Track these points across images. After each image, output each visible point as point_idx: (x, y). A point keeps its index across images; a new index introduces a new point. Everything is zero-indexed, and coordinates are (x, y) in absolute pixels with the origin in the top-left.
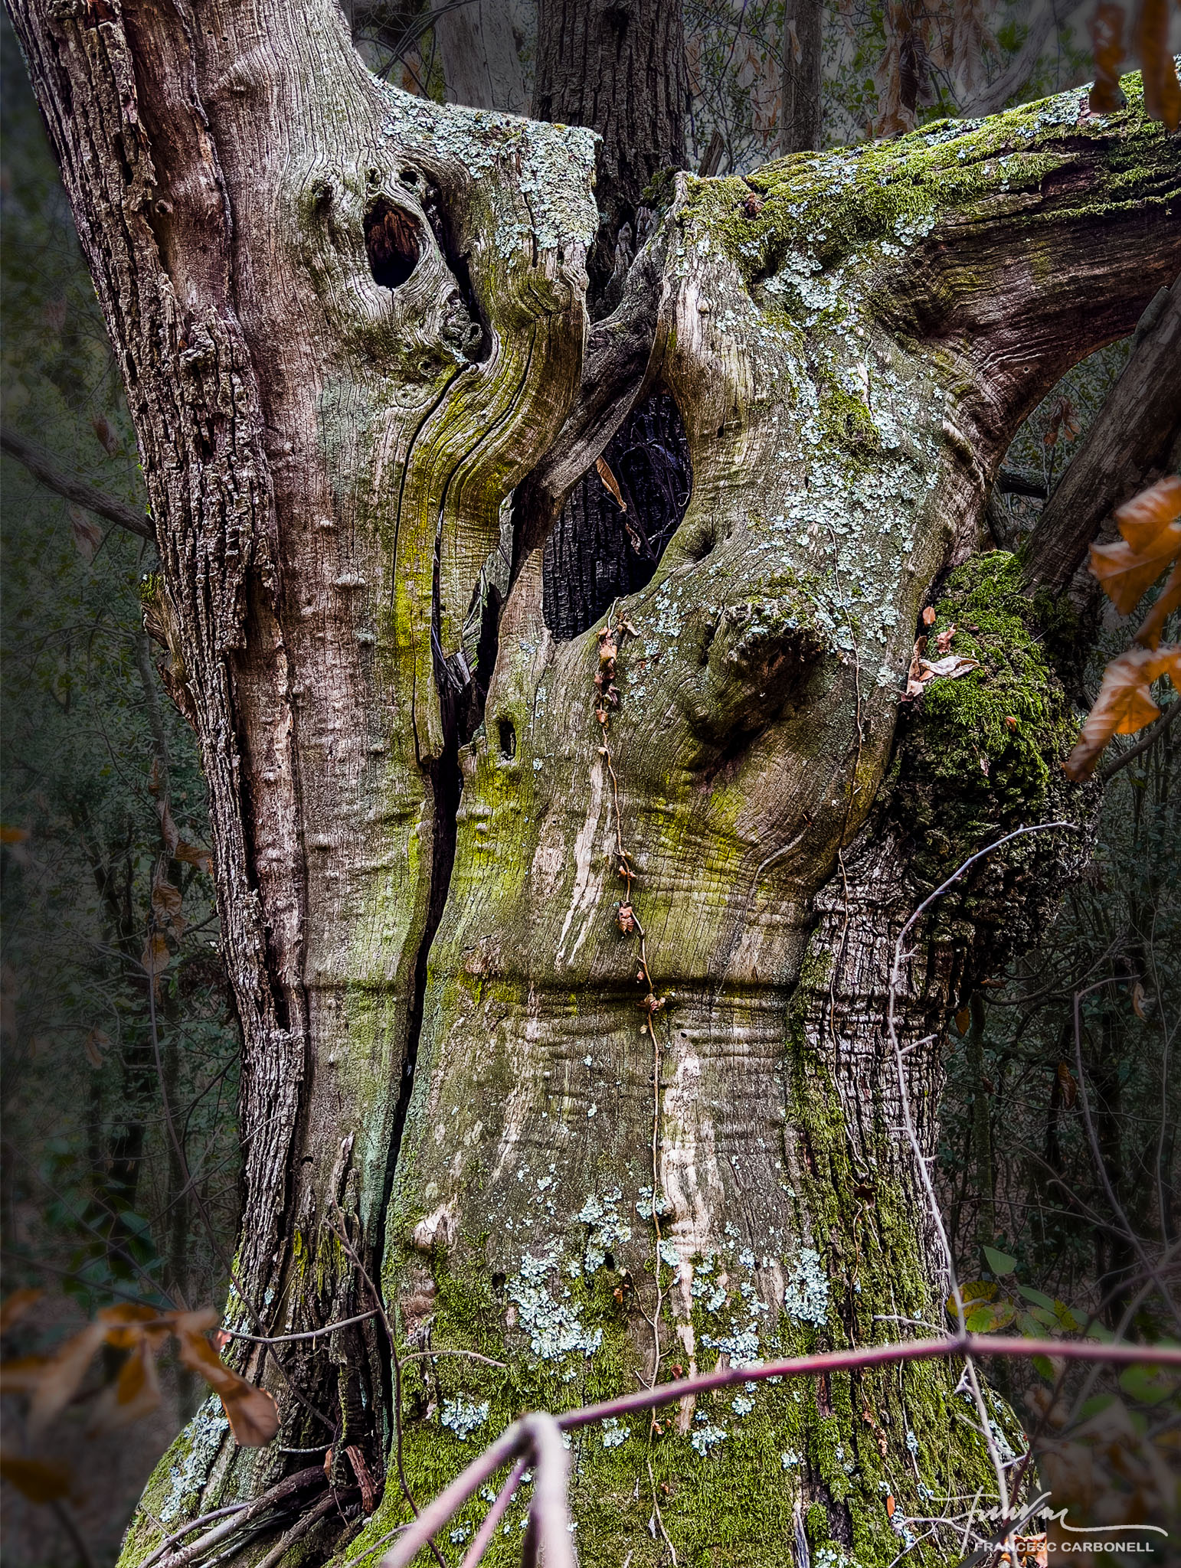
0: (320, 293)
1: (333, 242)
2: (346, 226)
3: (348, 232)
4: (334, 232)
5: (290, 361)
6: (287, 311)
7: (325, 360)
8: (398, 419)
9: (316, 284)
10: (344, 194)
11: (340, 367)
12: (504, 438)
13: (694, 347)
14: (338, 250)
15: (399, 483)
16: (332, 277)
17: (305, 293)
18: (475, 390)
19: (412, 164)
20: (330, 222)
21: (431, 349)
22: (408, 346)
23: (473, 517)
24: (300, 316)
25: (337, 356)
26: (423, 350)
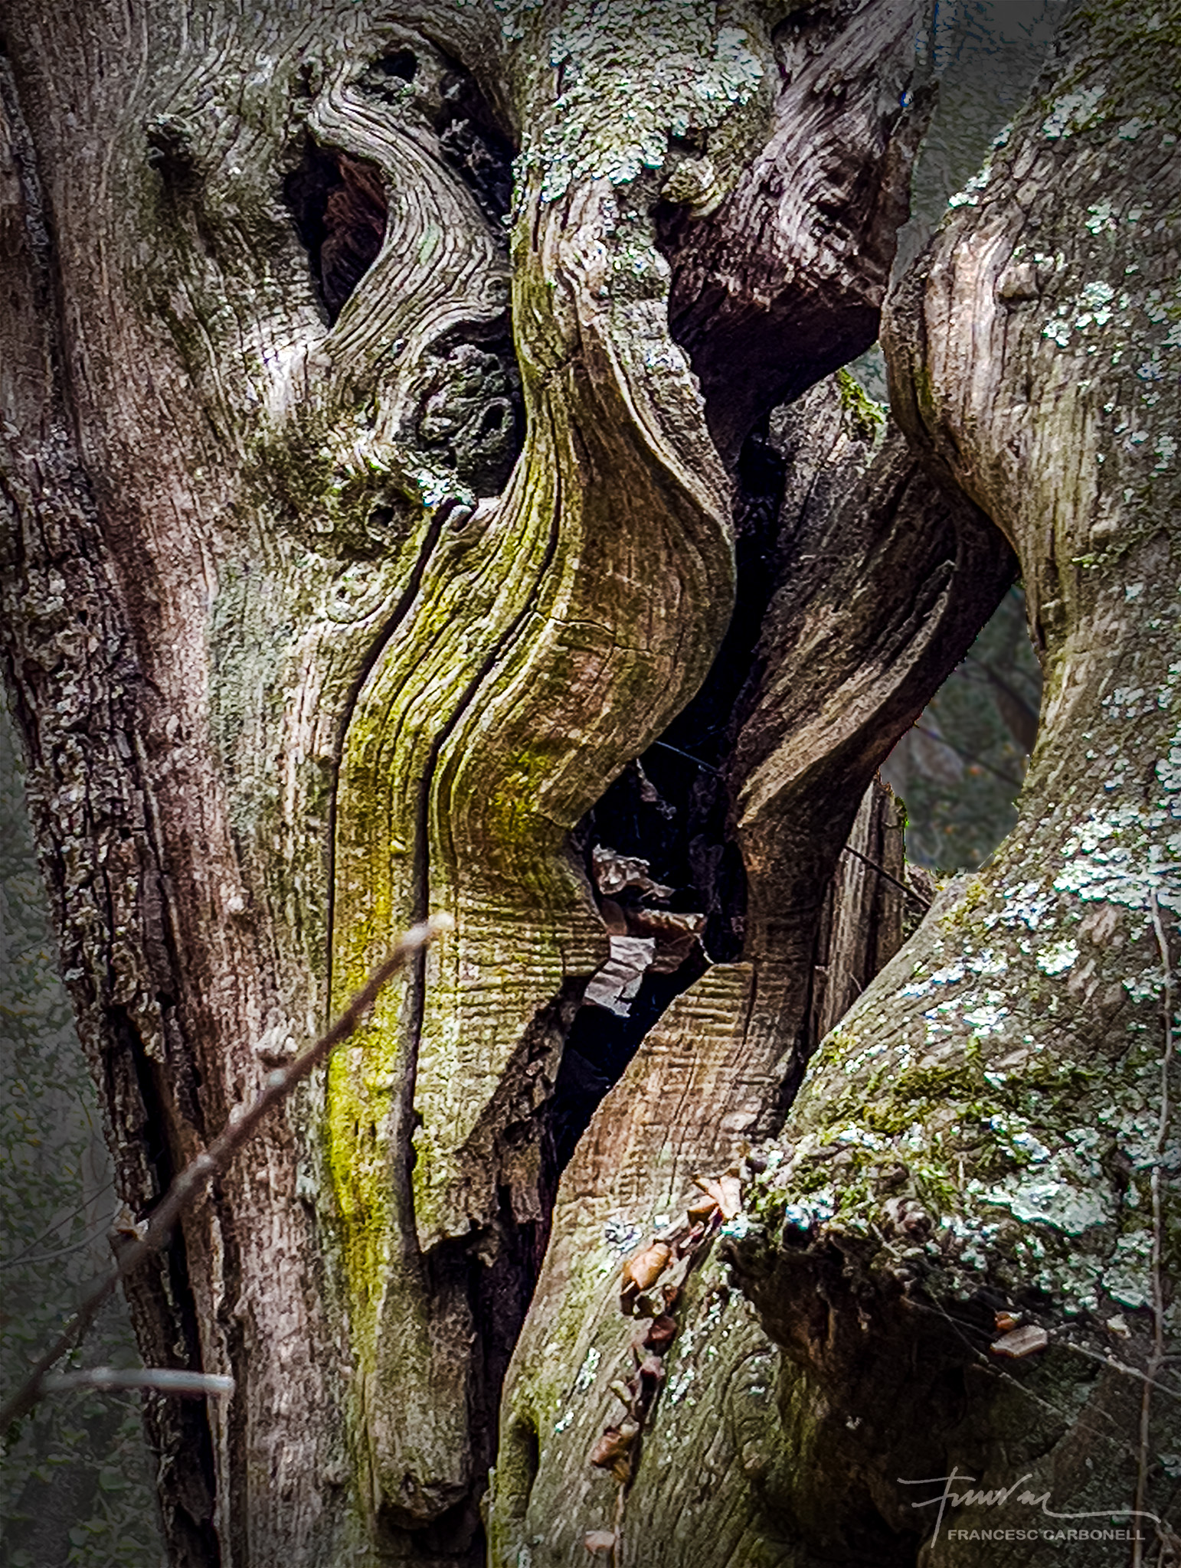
0: (193, 370)
1: (211, 251)
2: (233, 209)
3: (237, 222)
4: (209, 228)
5: (161, 530)
6: (142, 422)
7: (219, 523)
8: (324, 650)
9: (183, 351)
10: (233, 137)
11: (244, 535)
12: (517, 684)
13: (977, 396)
14: (224, 266)
15: (324, 805)
16: (210, 331)
17: (166, 373)
18: (469, 568)
19: (404, 32)
20: (198, 207)
21: (385, 477)
22: (343, 474)
23: (494, 884)
24: (163, 426)
25: (237, 510)
26: (372, 481)
